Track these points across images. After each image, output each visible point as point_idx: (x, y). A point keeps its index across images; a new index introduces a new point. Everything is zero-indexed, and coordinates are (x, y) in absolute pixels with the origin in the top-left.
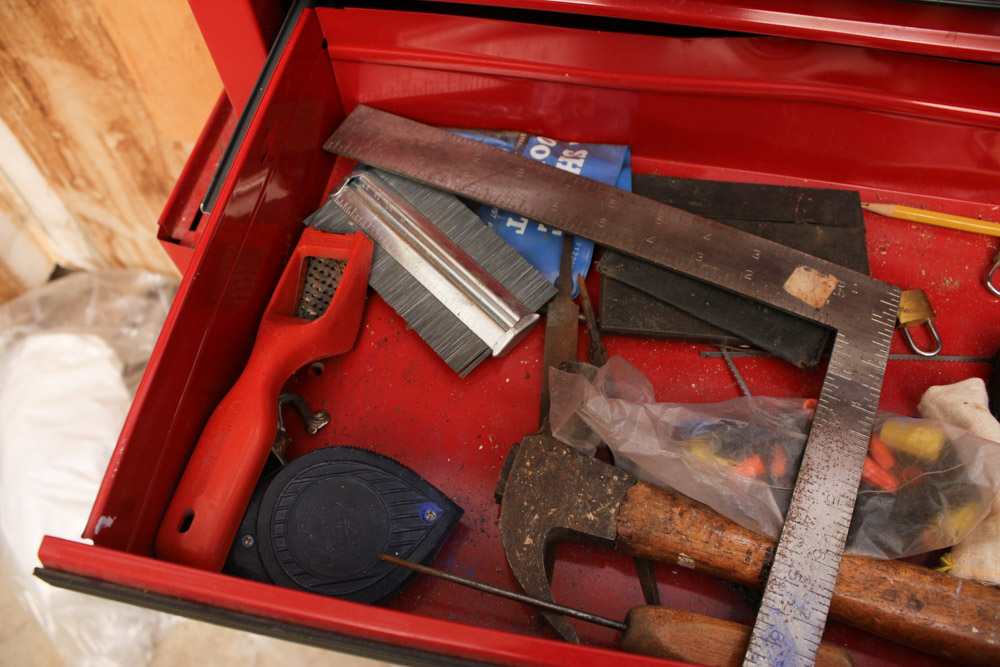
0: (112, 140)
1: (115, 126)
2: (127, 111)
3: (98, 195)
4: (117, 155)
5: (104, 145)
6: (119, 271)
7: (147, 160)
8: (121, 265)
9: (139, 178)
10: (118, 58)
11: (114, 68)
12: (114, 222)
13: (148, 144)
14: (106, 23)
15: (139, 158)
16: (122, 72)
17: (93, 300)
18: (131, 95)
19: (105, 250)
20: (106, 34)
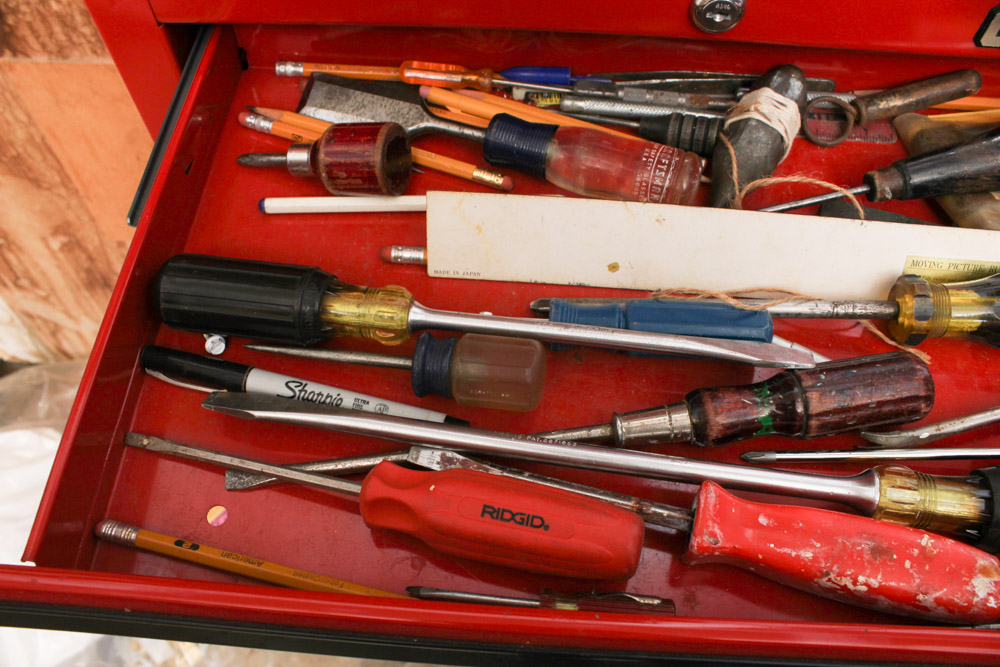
0: (56, 243)
1: (57, 231)
2: (71, 216)
3: (43, 293)
4: (61, 256)
5: (48, 247)
6: (66, 362)
7: (91, 259)
8: (68, 356)
9: (83, 275)
10: (61, 170)
11: (57, 179)
12: (58, 317)
13: (92, 242)
14: (51, 141)
15: (83, 256)
16: (66, 182)
17: (45, 394)
18: (74, 202)
19: (50, 342)
20: (50, 150)
